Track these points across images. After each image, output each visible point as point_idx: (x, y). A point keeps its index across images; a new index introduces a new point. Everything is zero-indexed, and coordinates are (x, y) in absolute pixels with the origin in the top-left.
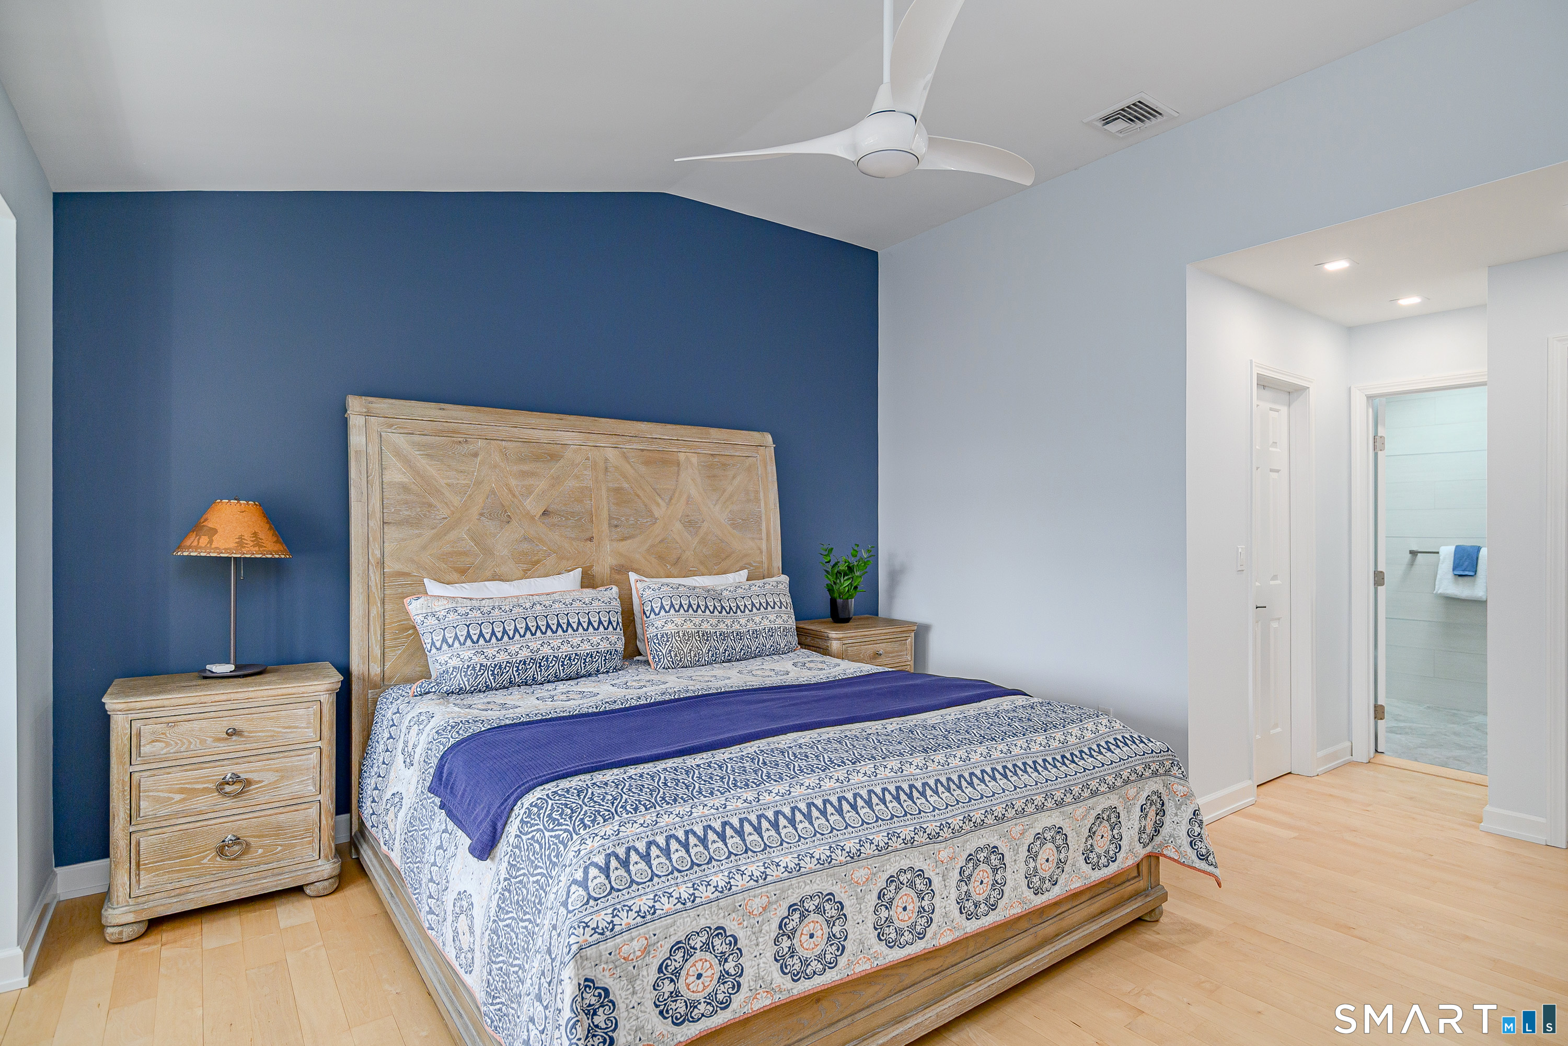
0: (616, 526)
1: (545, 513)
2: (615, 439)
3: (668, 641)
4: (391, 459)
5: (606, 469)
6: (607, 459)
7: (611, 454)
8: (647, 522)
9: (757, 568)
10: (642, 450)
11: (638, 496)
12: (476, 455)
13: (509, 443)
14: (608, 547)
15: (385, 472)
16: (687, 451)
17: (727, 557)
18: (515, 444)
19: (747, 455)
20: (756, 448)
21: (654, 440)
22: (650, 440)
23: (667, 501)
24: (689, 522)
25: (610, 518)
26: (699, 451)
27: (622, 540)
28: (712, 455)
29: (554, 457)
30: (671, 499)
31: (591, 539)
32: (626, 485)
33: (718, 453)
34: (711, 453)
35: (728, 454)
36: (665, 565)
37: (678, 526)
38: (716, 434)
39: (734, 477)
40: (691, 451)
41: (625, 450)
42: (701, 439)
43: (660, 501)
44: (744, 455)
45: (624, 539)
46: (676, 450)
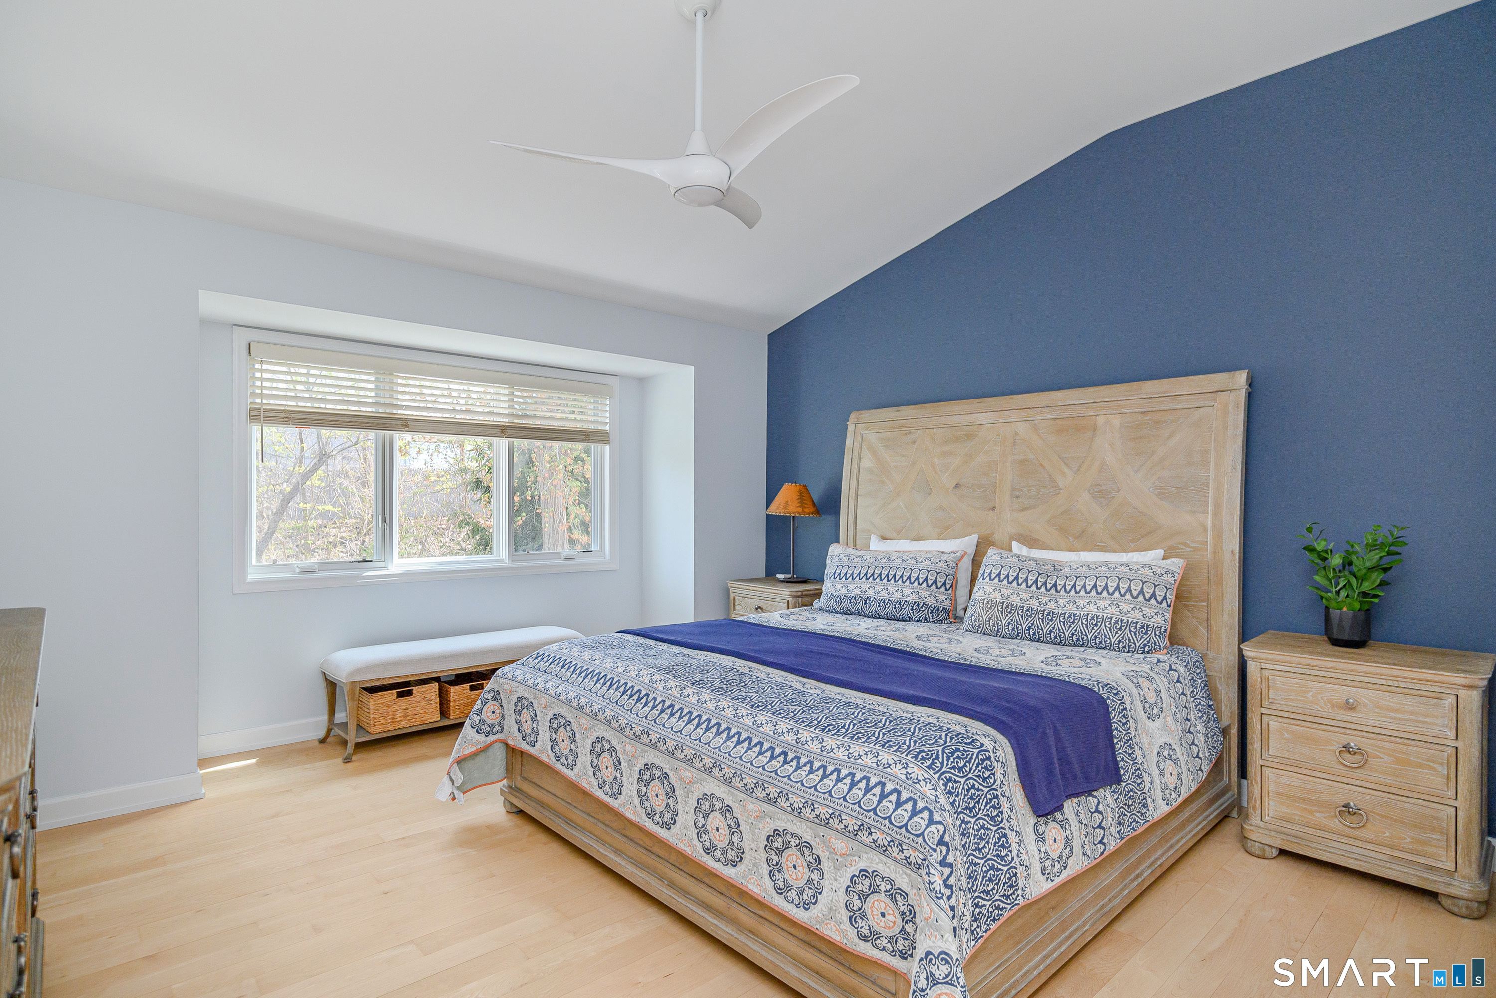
0: (1017, 497)
1: (957, 486)
2: (1025, 413)
4: (866, 452)
5: (1015, 443)
6: (1017, 433)
7: (1021, 428)
8: (1050, 492)
9: (1196, 549)
10: (1055, 419)
11: (1042, 466)
12: (915, 442)
13: (938, 430)
14: (1009, 516)
15: (862, 461)
16: (1107, 413)
17: (1149, 533)
18: (942, 430)
19: (1196, 406)
20: (1214, 394)
21: (1069, 407)
22: (1063, 408)
23: (1074, 470)
24: (1100, 491)
25: (1013, 489)
26: (1123, 411)
27: (1023, 510)
28: (1142, 413)
29: (970, 437)
30: (1078, 470)
31: (993, 509)
32: (1031, 457)
33: (1150, 410)
34: (1141, 410)
35: (1165, 408)
36: (1067, 538)
37: (1086, 496)
38: (1151, 387)
39: (1170, 437)
40: (1112, 413)
41: (1036, 422)
42: (1126, 396)
43: (1066, 470)
44: (1191, 406)
45: (1024, 509)
46: (1094, 414)
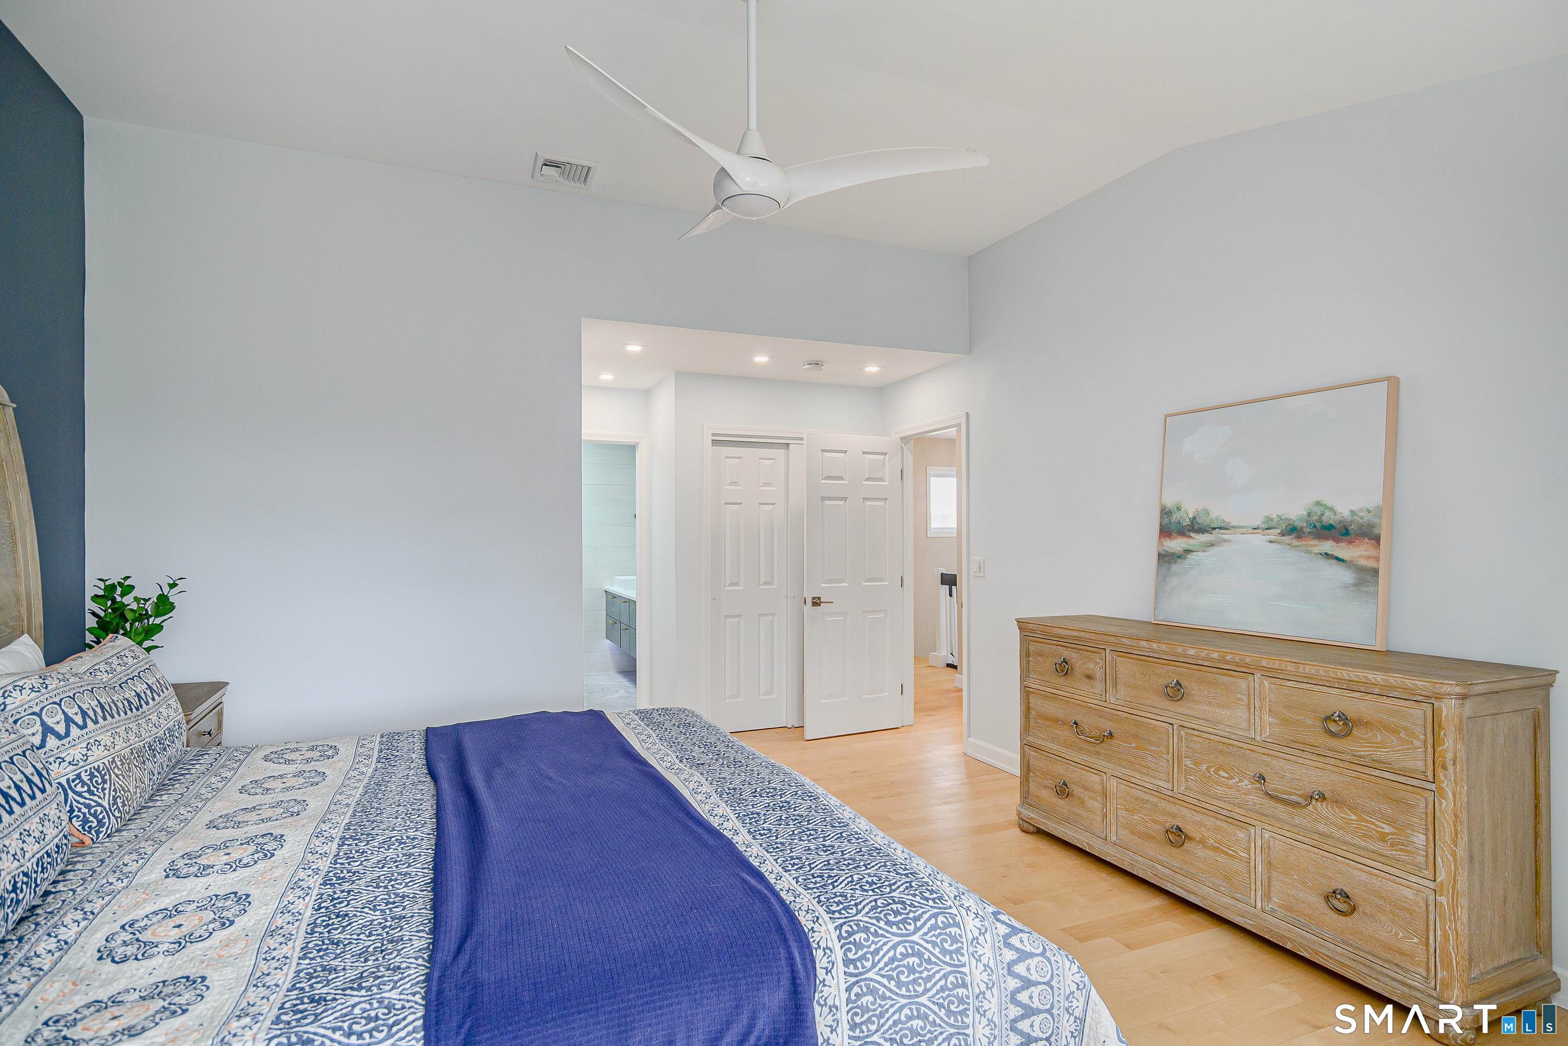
3: (104, 782)
